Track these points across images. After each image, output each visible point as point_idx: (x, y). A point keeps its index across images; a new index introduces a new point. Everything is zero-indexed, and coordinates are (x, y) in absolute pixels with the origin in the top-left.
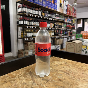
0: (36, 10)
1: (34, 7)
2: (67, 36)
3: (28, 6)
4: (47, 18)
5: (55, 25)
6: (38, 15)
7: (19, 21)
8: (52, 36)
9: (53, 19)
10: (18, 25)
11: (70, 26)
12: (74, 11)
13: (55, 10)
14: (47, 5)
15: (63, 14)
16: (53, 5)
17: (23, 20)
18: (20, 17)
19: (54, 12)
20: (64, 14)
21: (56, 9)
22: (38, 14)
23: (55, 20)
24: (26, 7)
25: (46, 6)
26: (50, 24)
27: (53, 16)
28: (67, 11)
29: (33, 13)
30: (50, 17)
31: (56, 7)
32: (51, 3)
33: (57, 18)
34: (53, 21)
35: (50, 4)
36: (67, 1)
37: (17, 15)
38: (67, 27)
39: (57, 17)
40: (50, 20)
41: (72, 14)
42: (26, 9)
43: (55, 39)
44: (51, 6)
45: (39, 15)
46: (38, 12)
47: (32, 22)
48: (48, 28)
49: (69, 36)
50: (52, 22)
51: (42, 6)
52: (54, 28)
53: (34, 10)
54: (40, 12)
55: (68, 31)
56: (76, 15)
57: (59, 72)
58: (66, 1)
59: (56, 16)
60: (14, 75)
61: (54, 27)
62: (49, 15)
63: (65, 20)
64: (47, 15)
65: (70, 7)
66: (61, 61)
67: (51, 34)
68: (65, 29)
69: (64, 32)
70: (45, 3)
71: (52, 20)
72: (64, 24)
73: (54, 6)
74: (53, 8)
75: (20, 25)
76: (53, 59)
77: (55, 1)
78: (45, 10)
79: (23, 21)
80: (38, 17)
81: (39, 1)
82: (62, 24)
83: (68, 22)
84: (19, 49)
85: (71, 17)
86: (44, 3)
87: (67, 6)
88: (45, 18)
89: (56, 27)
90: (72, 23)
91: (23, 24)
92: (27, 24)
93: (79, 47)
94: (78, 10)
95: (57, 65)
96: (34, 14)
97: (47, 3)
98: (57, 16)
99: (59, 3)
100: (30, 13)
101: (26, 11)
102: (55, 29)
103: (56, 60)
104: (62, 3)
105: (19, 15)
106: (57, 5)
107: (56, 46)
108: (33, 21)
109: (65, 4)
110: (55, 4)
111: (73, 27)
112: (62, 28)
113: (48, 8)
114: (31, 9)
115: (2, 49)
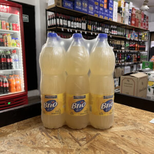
0: (77, 22)
1: (74, 17)
2: (130, 63)
6: (81, 29)
11: (137, 45)
12: (144, 19)
13: (110, 19)
14: (95, 11)
15: (124, 25)
16: (106, 11)
19: (109, 24)
20: (126, 25)
21: (112, 18)
22: (80, 27)
24: (61, 18)
25: (94, 13)
27: (106, 29)
28: (131, 19)
29: (72, 26)
30: (100, 32)
31: (112, 14)
32: (103, 8)
33: (112, 33)
35: (101, 9)
36: (131, 3)
37: (47, 30)
38: (130, 47)
39: (112, 31)
41: (139, 24)
42: (61, 20)
44: (103, 13)
45: (83, 28)
46: (80, 24)
51: (87, 14)
53: (74, 21)
54: (83, 23)
55: (132, 53)
56: (148, 25)
58: (129, 3)
59: (110, 30)
62: (99, 29)
63: (127, 36)
64: (96, 29)
65: (137, 12)
68: (127, 51)
69: (124, 57)
70: (92, 8)
72: (125, 43)
73: (108, 13)
74: (106, 16)
77: (110, 4)
78: (92, 21)
81: (82, 6)
82: (121, 42)
83: (132, 39)
85: (138, 30)
86: (91, 8)
87: (131, 11)
90: (140, 40)
93: (142, 83)
94: (152, 16)
96: (74, 28)
98: (114, 29)
99: (117, 7)
100: (67, 27)
101: (61, 24)
104: (122, 6)
105: (50, 30)
106: (112, 11)
109: (127, 8)
111: (142, 47)
112: (121, 49)
113: (97, 16)
114: (69, 20)
115: (23, 84)
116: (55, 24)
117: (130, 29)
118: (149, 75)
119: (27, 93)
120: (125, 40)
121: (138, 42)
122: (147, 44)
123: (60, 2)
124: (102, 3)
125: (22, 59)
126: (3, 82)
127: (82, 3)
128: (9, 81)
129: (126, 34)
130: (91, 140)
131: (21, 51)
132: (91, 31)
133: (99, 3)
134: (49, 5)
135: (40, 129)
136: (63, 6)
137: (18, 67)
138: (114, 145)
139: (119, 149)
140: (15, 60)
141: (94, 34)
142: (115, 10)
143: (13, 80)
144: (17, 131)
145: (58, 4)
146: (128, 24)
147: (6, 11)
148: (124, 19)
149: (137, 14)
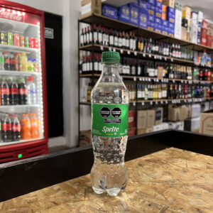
0: (123, 37)
1: (118, 31)
2: (201, 100)
3: (105, 27)
4: (150, 56)
5: (169, 71)
6: (129, 48)
7: (84, 62)
8: (163, 98)
9: (165, 58)
10: (81, 72)
11: (209, 74)
13: (170, 35)
14: (149, 23)
15: (191, 44)
16: (165, 23)
17: (92, 60)
18: (86, 54)
20: (194, 45)
21: (173, 33)
22: (128, 45)
23: (169, 61)
24: (100, 32)
25: (148, 26)
26: (156, 71)
27: (165, 49)
28: (200, 36)
29: (116, 44)
30: (156, 53)
31: (173, 29)
32: (160, 19)
33: (174, 55)
34: (166, 63)
35: (158, 20)
36: (201, 13)
37: (79, 49)
38: (200, 77)
39: (174, 52)
40: (158, 60)
42: (100, 35)
43: (170, 107)
44: (160, 27)
45: (131, 47)
46: (128, 41)
48: (152, 80)
49: (207, 101)
50: (162, 63)
51: (137, 26)
52: (167, 80)
53: (119, 37)
54: (131, 40)
55: (203, 85)
57: (192, 188)
58: (197, 13)
59: (172, 50)
60: (75, 187)
61: (167, 76)
62: (156, 48)
63: (195, 59)
64: (150, 49)
65: (209, 26)
66: (194, 160)
67: (160, 94)
68: (196, 81)
69: (192, 90)
70: (145, 19)
71: (163, 59)
72: (193, 70)
73: (168, 26)
74: (165, 30)
75: (84, 73)
76: (171, 154)
77: (170, 14)
78: (144, 37)
79: (91, 64)
80: (129, 53)
81: (130, 15)
82: (186, 69)
83: (203, 64)
84: (81, 130)
85: (211, 52)
86: (143, 18)
87: (201, 24)
88: (144, 55)
89: (171, 76)
91: (91, 69)
92: (101, 69)
95: (183, 169)
96: (118, 47)
98: (176, 50)
99: (181, 19)
100: (109, 45)
101: (100, 41)
102: (171, 82)
103: (179, 157)
104: (188, 17)
105: (83, 49)
106: (174, 24)
107: (171, 125)
109: (195, 20)
110: (171, 20)
112: (186, 79)
113: (152, 30)
114: (111, 35)
115: (43, 127)
116: (91, 40)
117: (199, 50)
120: (193, 66)
121: (211, 69)
123: (99, 9)
124: (158, 12)
125: (41, 90)
126: (12, 124)
127: (130, 11)
128: (21, 123)
129: (193, 58)
131: (41, 78)
132: (143, 51)
133: (155, 12)
134: (83, 13)
136: (102, 14)
137: (35, 102)
140: (32, 92)
141: (147, 56)
142: (178, 22)
143: (27, 121)
145: (96, 11)
146: (196, 43)
147: (20, 19)
148: (190, 36)
149: (209, 28)
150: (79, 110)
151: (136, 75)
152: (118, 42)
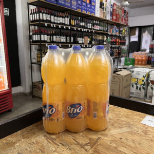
0: (60, 17)
1: (57, 11)
4: (79, 29)
5: (92, 39)
6: (65, 24)
7: (33, 34)
10: (31, 40)
11: (118, 40)
12: (125, 15)
13: (92, 14)
14: (78, 6)
15: (106, 20)
16: (89, 6)
17: (39, 33)
18: (35, 28)
19: (91, 19)
20: (108, 21)
21: (95, 13)
22: (64, 22)
23: (91, 32)
24: (44, 13)
25: (77, 8)
26: (83, 39)
27: (89, 24)
28: (112, 14)
29: (56, 22)
30: (83, 27)
31: (94, 10)
32: (86, 2)
33: (95, 28)
34: (90, 34)
35: (84, 4)
37: (29, 25)
38: (112, 42)
39: (95, 26)
40: (84, 32)
41: (120, 19)
42: (44, 15)
44: (85, 8)
46: (64, 19)
47: (54, 37)
48: (81, 46)
49: (116, 58)
50: (87, 34)
51: (70, 9)
53: (58, 16)
54: (66, 18)
55: (114, 48)
56: (128, 20)
59: (93, 25)
61: (90, 43)
62: (82, 24)
63: (109, 31)
64: (79, 24)
65: (118, 8)
70: (75, 3)
71: (88, 31)
72: (107, 38)
73: (91, 8)
74: (89, 11)
75: (34, 42)
78: (75, 15)
79: (39, 36)
80: (65, 28)
81: (65, 1)
82: (103, 37)
83: (114, 34)
84: (33, 81)
85: (119, 26)
87: (112, 6)
89: (93, 42)
90: (121, 35)
91: (39, 39)
92: (46, 39)
93: (127, 80)
94: (131, 12)
97: (79, 2)
98: (96, 24)
99: (99, 3)
100: (51, 22)
101: (45, 19)
104: (104, 1)
105: (32, 25)
106: (95, 6)
108: (56, 34)
109: (109, 3)
110: (93, 3)
111: (123, 41)
112: (103, 44)
113: (80, 11)
114: (52, 15)
116: (38, 18)
117: (111, 24)
118: (133, 72)
119: (11, 91)
120: (107, 35)
121: (119, 37)
122: (127, 39)
129: (108, 29)
130: (94, 144)
131: (3, 47)
132: (74, 26)
135: (45, 136)
138: (116, 148)
139: (121, 151)
141: (77, 29)
142: (98, 5)
144: (23, 140)
146: (109, 19)
148: (106, 15)
149: (118, 9)
150: (31, 68)
151: (70, 43)
152: (57, 20)
